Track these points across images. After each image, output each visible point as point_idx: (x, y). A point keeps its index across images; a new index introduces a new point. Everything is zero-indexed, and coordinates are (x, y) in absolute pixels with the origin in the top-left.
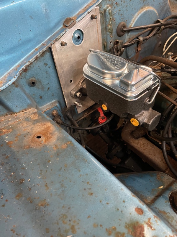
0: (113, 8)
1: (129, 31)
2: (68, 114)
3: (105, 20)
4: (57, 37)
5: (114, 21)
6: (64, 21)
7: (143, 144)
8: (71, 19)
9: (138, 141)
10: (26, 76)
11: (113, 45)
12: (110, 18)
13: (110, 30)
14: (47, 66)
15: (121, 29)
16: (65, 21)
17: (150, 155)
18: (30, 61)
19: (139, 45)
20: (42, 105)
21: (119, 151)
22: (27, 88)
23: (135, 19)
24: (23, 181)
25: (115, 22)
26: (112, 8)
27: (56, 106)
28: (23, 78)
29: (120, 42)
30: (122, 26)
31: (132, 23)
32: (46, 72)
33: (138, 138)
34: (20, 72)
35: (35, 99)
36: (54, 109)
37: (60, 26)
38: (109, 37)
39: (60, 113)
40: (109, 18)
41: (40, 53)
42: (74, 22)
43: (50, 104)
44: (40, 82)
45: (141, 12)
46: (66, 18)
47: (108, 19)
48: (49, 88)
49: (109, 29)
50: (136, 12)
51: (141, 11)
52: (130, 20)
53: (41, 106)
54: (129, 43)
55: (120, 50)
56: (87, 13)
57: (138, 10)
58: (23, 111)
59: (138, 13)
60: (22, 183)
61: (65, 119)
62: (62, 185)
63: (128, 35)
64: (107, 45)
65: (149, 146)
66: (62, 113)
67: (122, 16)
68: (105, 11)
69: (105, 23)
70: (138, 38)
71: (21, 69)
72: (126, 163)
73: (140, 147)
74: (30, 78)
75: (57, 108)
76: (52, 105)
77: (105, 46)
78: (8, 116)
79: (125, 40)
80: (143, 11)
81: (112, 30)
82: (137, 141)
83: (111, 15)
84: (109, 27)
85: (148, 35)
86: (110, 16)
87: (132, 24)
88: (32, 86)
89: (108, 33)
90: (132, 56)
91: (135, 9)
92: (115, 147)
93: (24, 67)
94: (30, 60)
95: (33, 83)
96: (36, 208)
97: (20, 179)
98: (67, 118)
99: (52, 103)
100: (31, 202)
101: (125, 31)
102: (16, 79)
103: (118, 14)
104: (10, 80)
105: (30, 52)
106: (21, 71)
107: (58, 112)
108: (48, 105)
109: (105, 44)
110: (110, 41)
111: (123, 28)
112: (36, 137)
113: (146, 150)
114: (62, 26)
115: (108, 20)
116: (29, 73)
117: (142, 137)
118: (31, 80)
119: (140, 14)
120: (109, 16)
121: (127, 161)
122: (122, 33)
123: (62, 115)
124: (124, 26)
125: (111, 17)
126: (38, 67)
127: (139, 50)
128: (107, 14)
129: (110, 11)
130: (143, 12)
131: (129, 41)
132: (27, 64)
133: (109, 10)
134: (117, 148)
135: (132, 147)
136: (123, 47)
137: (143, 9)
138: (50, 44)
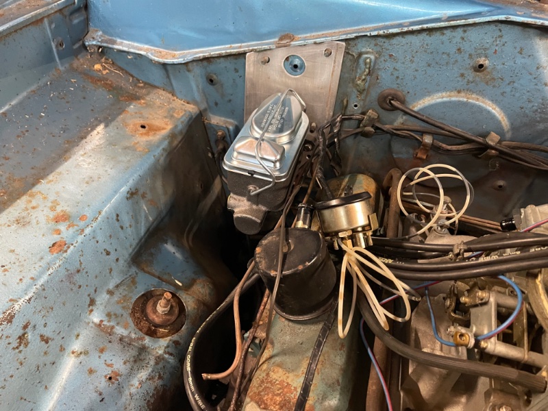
0: (382, 59)
3: (356, 68)
11: (359, 112)
14: (237, 74)
19: (421, 147)
23: (429, 100)
25: (378, 81)
26: (377, 58)
27: (228, 129)
28: (201, 67)
30: (390, 94)
31: (421, 102)
35: (208, 100)
36: (222, 128)
38: (354, 96)
40: (363, 70)
41: (226, 52)
44: (222, 85)
45: (450, 96)
46: (286, 33)
48: (230, 100)
49: (358, 85)
50: (438, 91)
51: (452, 94)
56: (312, 41)
57: (445, 89)
59: (444, 94)
64: (347, 106)
67: (399, 81)
69: (355, 73)
75: (226, 131)
76: (225, 123)
77: (343, 105)
80: (457, 97)
81: (365, 89)
84: (359, 82)
86: (366, 67)
88: (209, 83)
89: (354, 90)
91: (438, 86)
95: (212, 81)
101: (396, 108)
102: (185, 61)
109: (345, 102)
110: (355, 104)
111: (393, 99)
112: (142, 125)
115: (359, 71)
118: (211, 76)
119: (445, 99)
120: (363, 66)
124: (397, 98)
125: (367, 70)
127: (419, 155)
129: (368, 61)
130: (454, 99)
137: (463, 94)
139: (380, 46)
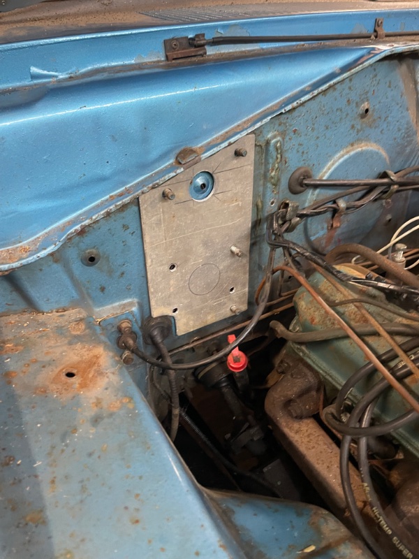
0: (287, 139)
1: (316, 186)
2: (155, 333)
3: (266, 159)
4: (158, 181)
5: (286, 162)
6: (178, 151)
7: (308, 436)
8: (192, 151)
10: (81, 244)
11: (276, 208)
12: (277, 158)
13: (273, 180)
14: (128, 231)
15: (298, 180)
16: (180, 153)
17: (318, 464)
18: (94, 218)
19: (336, 215)
20: (103, 305)
21: (255, 439)
22: (78, 268)
23: (333, 164)
25: (287, 165)
26: (283, 139)
27: (132, 313)
28: (74, 247)
29: (293, 207)
30: (301, 174)
31: (324, 170)
32: (123, 242)
33: (300, 418)
34: (68, 235)
35: (90, 291)
36: (124, 317)
37: (169, 160)
38: (269, 193)
39: (136, 328)
40: (275, 157)
41: (116, 206)
42: (197, 158)
43: (120, 306)
44: (108, 258)
45: (348, 152)
46: (182, 148)
47: (272, 158)
48: (123, 274)
49: (272, 178)
50: (336, 152)
51: (348, 149)
52: (321, 165)
53: (99, 307)
54: (314, 209)
55: (290, 220)
56: (226, 144)
57: (342, 148)
58: (57, 312)
59: (342, 153)
60: (8, 464)
61: (146, 343)
62: (84, 489)
63: (313, 194)
64: (262, 207)
65: (321, 443)
66: (141, 328)
67: (305, 155)
68: (268, 143)
69: (265, 166)
70: (334, 202)
71: (72, 230)
72: (265, 470)
73: (300, 440)
74: (87, 249)
75: (130, 317)
76: (123, 309)
77: (258, 209)
78: (27, 316)
79: (305, 201)
80: (353, 150)
81: (279, 180)
82: (296, 425)
84: (273, 174)
85: (359, 199)
86: (278, 153)
87: (325, 173)
88: (88, 265)
89: (269, 185)
90: (317, 236)
91: (336, 145)
92: (250, 427)
93: (78, 227)
94: (94, 215)
95: (92, 259)
96: (19, 523)
98: (149, 341)
99: (124, 305)
100: (13, 509)
101: (308, 186)
102: (56, 248)
103: (295, 151)
104: (45, 249)
105: (97, 200)
106: (72, 233)
107: (132, 325)
108: (113, 308)
109: (260, 204)
110: (272, 201)
111: (304, 179)
112: (64, 374)
113: (313, 450)
114: (172, 161)
115: (271, 161)
116: (87, 240)
117: (308, 417)
118: (89, 253)
119: (346, 157)
120: (274, 154)
121: (269, 467)
122: (299, 188)
123: (140, 333)
124: (307, 175)
125: (279, 156)
126: (109, 230)
128: (271, 148)
129: (278, 145)
130: (352, 153)
131: (314, 207)
132: (87, 222)
133: (277, 142)
134: (252, 431)
135: (284, 436)
136: (297, 216)
137: (356, 146)
138: (140, 191)
139: (285, 124)
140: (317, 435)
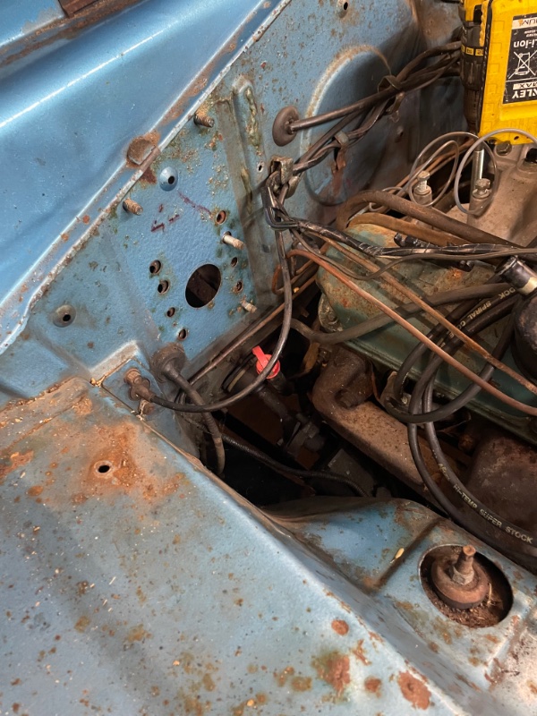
0: (257, 80)
1: (306, 128)
2: (168, 368)
3: (238, 117)
4: (115, 199)
5: (263, 110)
6: (126, 148)
7: (368, 421)
8: (143, 143)
9: (356, 412)
10: (48, 305)
11: (267, 174)
12: (252, 110)
13: (253, 140)
14: (99, 268)
15: (282, 127)
16: (130, 148)
17: (385, 447)
18: (53, 272)
19: (339, 154)
20: (98, 362)
21: (311, 437)
22: (53, 334)
23: (320, 91)
24: (84, 586)
25: (265, 112)
26: (252, 82)
27: (134, 358)
29: (286, 165)
30: (285, 119)
31: (312, 102)
32: (96, 283)
33: (354, 405)
34: (31, 305)
35: (77, 353)
36: (128, 366)
37: (118, 163)
38: (252, 157)
39: (146, 373)
40: (249, 110)
42: (155, 151)
43: (118, 356)
44: (85, 310)
45: (334, 69)
46: (130, 142)
47: (245, 113)
48: (108, 319)
49: (252, 137)
50: (321, 73)
51: (334, 64)
52: (307, 99)
53: (93, 365)
54: (310, 159)
55: (288, 183)
56: (184, 120)
57: (327, 65)
58: (49, 392)
59: (328, 71)
60: (83, 592)
63: (305, 138)
64: (250, 177)
65: (383, 424)
66: (151, 370)
68: (235, 95)
69: (239, 124)
70: (334, 139)
71: (33, 297)
72: (330, 465)
73: (360, 429)
74: (56, 308)
75: (135, 364)
76: (122, 358)
77: (244, 181)
78: (14, 410)
79: (298, 149)
80: (340, 63)
81: (260, 137)
82: (352, 414)
83: (252, 101)
84: (252, 132)
86: (251, 104)
87: (314, 106)
88: (64, 326)
89: (250, 147)
90: (322, 186)
92: (301, 428)
93: (38, 290)
94: (51, 269)
95: (67, 318)
96: (125, 646)
97: (78, 584)
99: (122, 352)
100: (111, 633)
103: (270, 91)
104: (10, 333)
105: (47, 246)
106: (34, 301)
107: (140, 372)
108: (111, 360)
109: (245, 174)
110: (259, 165)
111: (290, 123)
112: (97, 471)
113: (377, 435)
114: (124, 162)
115: (244, 116)
116: (53, 297)
117: (366, 401)
118: (60, 312)
119: (334, 75)
120: (247, 106)
121: (334, 461)
122: (287, 137)
123: (151, 377)
124: (293, 117)
125: (253, 107)
126: (75, 276)
127: (339, 167)
128: (242, 101)
129: (249, 92)
130: (340, 68)
131: (310, 155)
132: (46, 281)
133: (246, 90)
134: (305, 430)
135: (342, 428)
136: (294, 175)
137: (342, 57)
138: (98, 219)
139: (248, 61)
140: (376, 417)
